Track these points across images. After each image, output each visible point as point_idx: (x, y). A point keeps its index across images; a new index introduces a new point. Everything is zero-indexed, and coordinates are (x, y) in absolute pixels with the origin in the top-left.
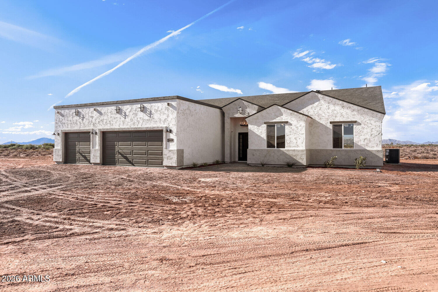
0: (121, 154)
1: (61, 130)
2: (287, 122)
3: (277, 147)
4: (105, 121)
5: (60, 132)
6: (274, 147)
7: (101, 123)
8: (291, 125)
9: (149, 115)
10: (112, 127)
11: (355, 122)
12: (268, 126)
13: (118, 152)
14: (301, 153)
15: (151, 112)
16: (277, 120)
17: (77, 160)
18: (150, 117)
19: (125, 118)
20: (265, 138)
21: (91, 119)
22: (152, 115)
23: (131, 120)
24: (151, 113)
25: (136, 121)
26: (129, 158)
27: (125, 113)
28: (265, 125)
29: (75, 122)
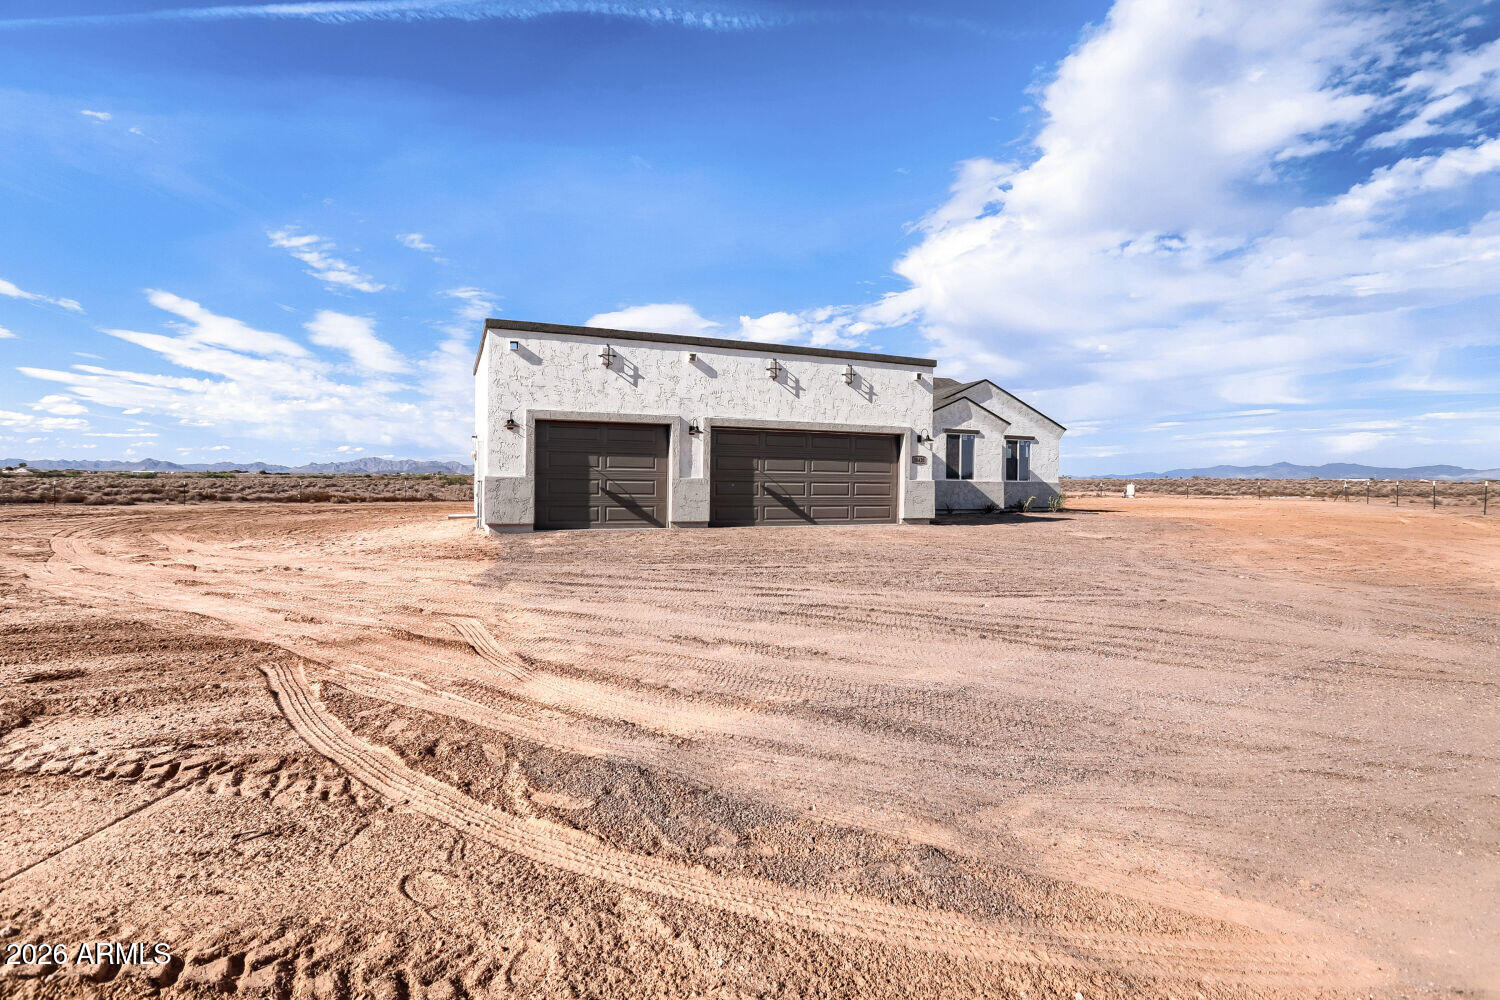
0: (770, 491)
1: (528, 411)
2: (977, 432)
3: (963, 478)
4: (726, 397)
5: (522, 419)
6: (958, 477)
7: (712, 401)
8: (983, 437)
9: (867, 396)
10: (750, 416)
11: (1033, 438)
12: (948, 436)
13: (763, 487)
14: (997, 488)
15: (871, 388)
16: (964, 426)
17: (592, 517)
18: (871, 400)
19: (797, 396)
20: (944, 460)
21: (669, 385)
22: (874, 397)
23: (816, 401)
24: (871, 393)
25: (830, 407)
26: (798, 503)
27: (797, 381)
28: (944, 435)
29: (597, 386)
